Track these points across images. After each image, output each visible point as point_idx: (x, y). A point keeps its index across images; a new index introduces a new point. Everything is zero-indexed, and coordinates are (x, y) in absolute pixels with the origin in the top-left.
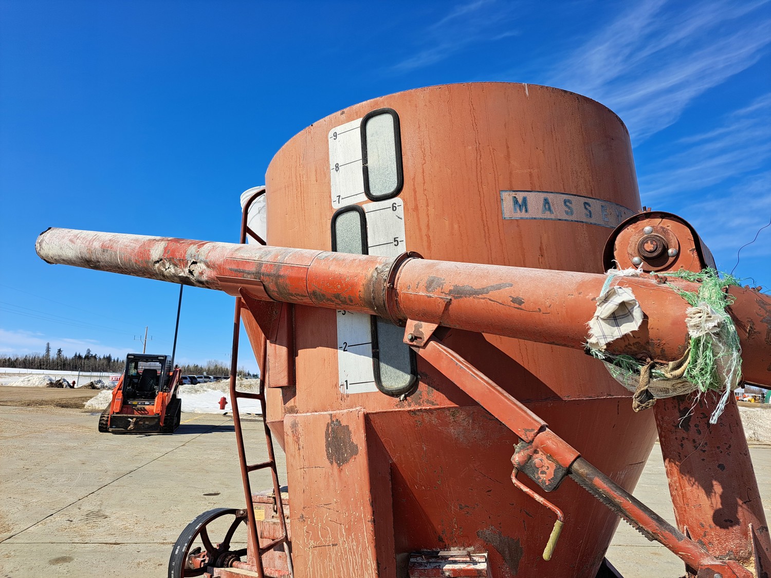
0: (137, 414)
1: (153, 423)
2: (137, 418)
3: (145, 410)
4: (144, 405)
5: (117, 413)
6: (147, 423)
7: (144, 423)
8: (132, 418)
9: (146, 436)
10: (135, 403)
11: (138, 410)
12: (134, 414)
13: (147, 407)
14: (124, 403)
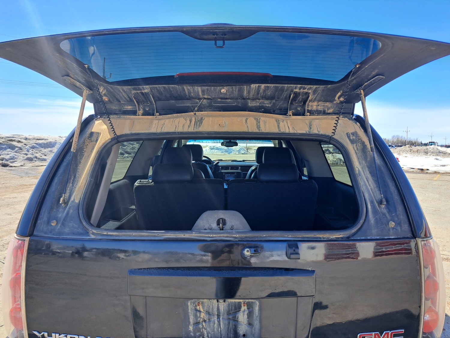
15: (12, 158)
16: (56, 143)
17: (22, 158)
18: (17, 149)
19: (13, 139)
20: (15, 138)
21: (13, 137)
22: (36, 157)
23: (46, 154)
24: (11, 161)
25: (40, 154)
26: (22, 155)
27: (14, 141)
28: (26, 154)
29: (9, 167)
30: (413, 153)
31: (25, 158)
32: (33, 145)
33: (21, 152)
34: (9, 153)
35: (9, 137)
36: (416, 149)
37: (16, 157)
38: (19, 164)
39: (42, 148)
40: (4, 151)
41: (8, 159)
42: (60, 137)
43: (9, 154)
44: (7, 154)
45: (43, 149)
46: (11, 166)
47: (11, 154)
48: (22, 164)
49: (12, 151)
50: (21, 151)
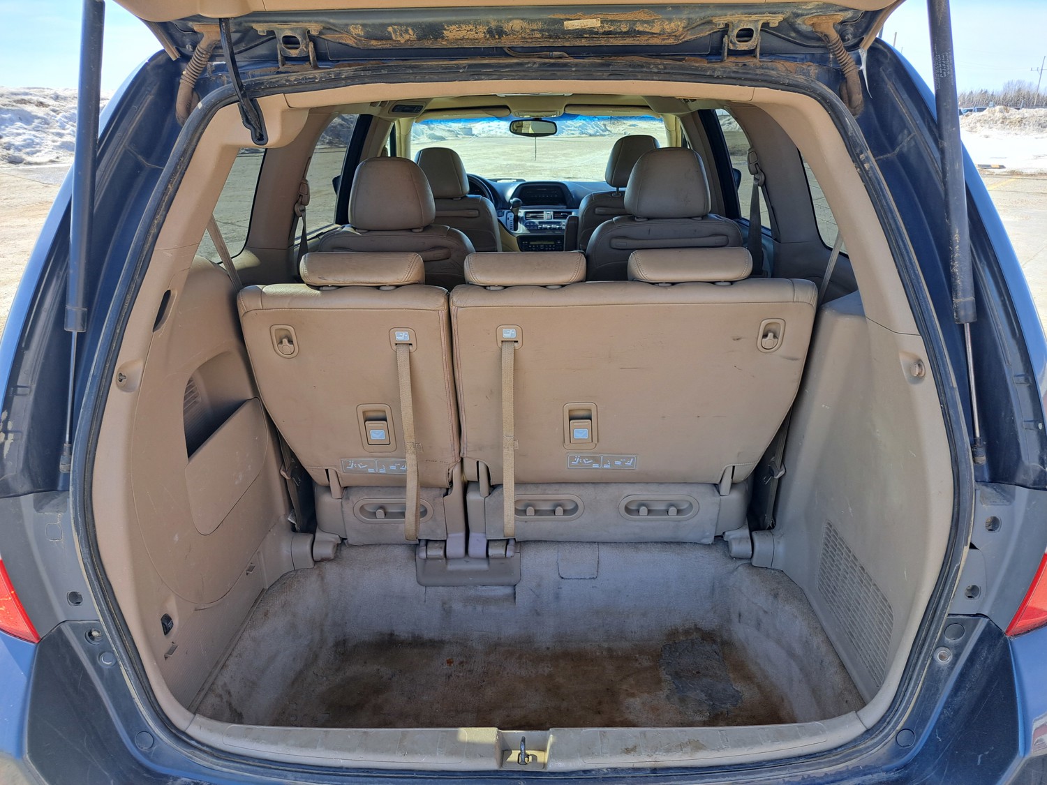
15: (30, 144)
17: (50, 143)
18: (36, 121)
19: (26, 98)
20: (31, 94)
21: (26, 94)
24: (28, 150)
26: (51, 137)
27: (30, 102)
28: (60, 135)
29: (25, 164)
30: (1008, 127)
31: (58, 144)
33: (47, 128)
34: (21, 131)
35: (16, 94)
36: (1018, 116)
37: (37, 140)
38: (46, 159)
40: (7, 127)
41: (19, 145)
43: (19, 134)
44: (18, 134)
46: (30, 163)
47: (24, 134)
48: (53, 158)
49: (26, 127)
50: (46, 126)
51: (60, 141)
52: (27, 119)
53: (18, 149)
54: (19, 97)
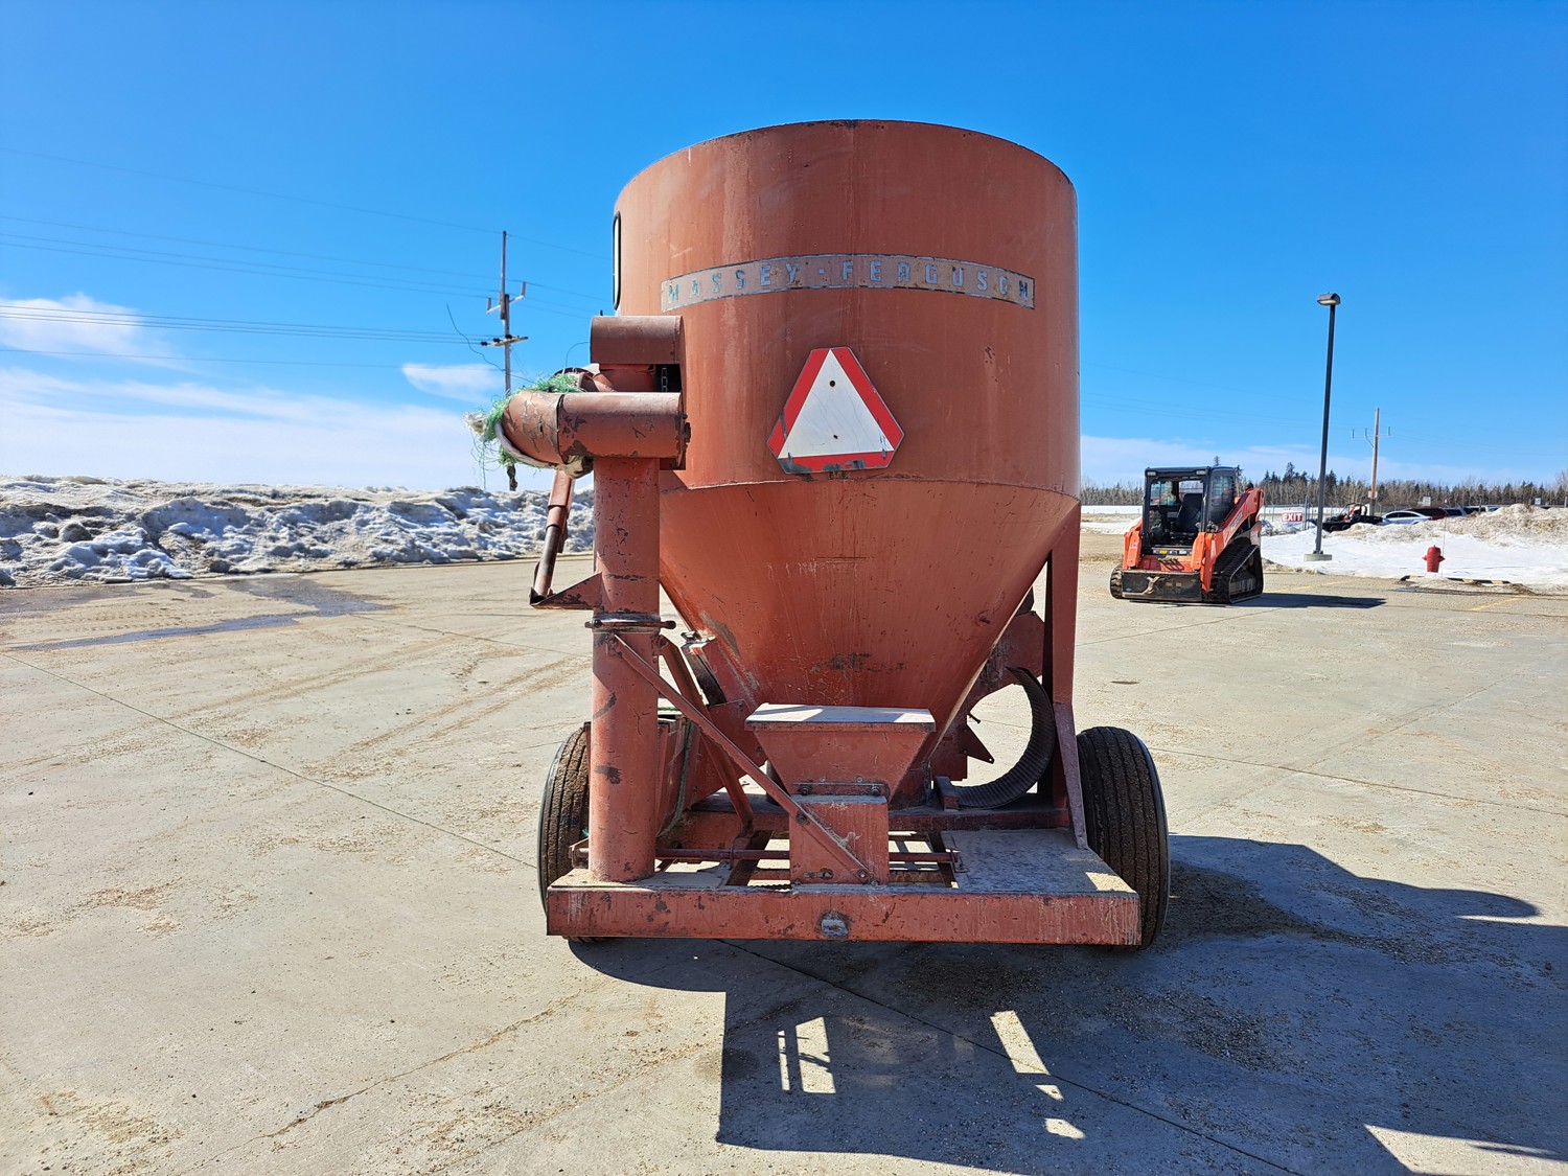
0: (1165, 571)
1: (1189, 586)
2: (1161, 576)
3: (1177, 563)
4: (1178, 554)
5: (1133, 568)
6: (1178, 585)
7: (1174, 585)
8: (1153, 576)
9: (1179, 606)
10: (1163, 551)
11: (1166, 564)
12: (1160, 570)
13: (1181, 559)
14: (1145, 551)
15: (240, 549)
16: (355, 506)
17: (262, 548)
18: (249, 523)
21: (240, 491)
22: (301, 548)
23: (326, 539)
24: (234, 556)
25: (310, 538)
26: (263, 542)
27: (245, 501)
28: (273, 539)
30: (1533, 531)
31: (270, 549)
32: (293, 514)
33: (260, 531)
34: (230, 535)
35: (229, 492)
37: (247, 546)
38: (255, 567)
39: (317, 521)
41: (226, 551)
42: (370, 489)
44: (225, 539)
45: (318, 526)
46: (236, 572)
47: (233, 538)
48: (262, 566)
49: (236, 530)
50: (259, 529)
51: (272, 546)
52: (239, 519)
53: (222, 555)
54: (232, 495)
